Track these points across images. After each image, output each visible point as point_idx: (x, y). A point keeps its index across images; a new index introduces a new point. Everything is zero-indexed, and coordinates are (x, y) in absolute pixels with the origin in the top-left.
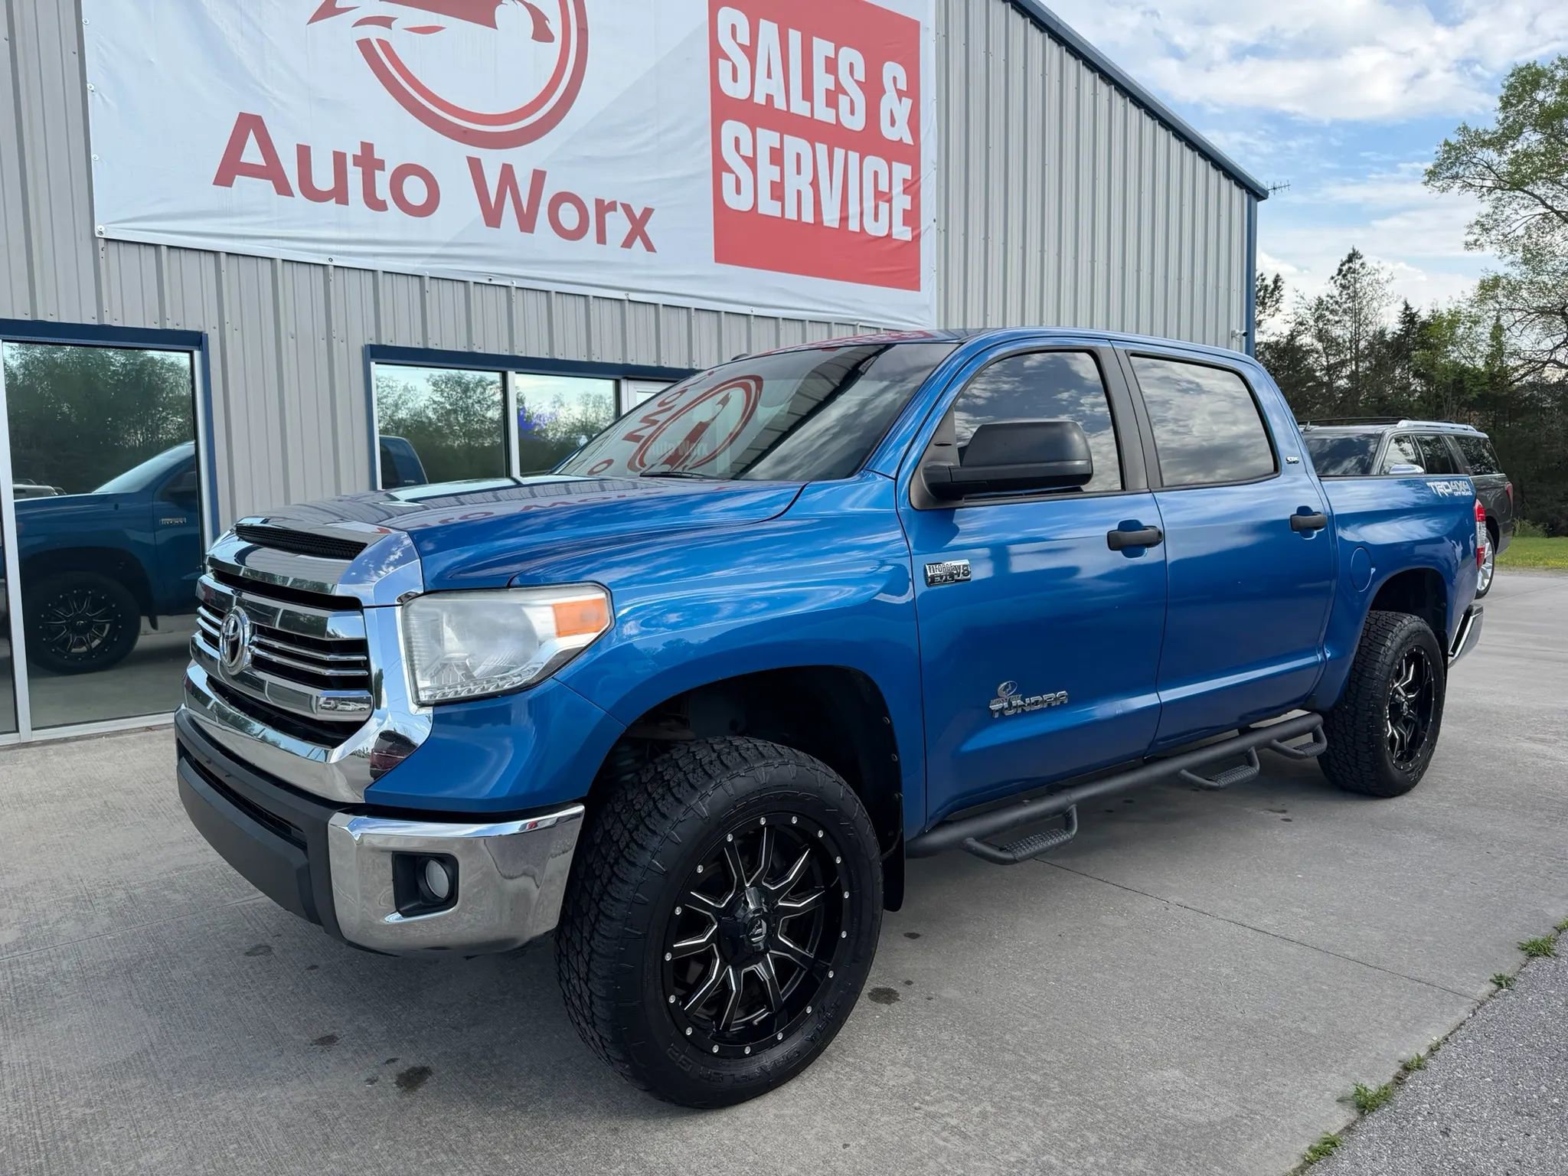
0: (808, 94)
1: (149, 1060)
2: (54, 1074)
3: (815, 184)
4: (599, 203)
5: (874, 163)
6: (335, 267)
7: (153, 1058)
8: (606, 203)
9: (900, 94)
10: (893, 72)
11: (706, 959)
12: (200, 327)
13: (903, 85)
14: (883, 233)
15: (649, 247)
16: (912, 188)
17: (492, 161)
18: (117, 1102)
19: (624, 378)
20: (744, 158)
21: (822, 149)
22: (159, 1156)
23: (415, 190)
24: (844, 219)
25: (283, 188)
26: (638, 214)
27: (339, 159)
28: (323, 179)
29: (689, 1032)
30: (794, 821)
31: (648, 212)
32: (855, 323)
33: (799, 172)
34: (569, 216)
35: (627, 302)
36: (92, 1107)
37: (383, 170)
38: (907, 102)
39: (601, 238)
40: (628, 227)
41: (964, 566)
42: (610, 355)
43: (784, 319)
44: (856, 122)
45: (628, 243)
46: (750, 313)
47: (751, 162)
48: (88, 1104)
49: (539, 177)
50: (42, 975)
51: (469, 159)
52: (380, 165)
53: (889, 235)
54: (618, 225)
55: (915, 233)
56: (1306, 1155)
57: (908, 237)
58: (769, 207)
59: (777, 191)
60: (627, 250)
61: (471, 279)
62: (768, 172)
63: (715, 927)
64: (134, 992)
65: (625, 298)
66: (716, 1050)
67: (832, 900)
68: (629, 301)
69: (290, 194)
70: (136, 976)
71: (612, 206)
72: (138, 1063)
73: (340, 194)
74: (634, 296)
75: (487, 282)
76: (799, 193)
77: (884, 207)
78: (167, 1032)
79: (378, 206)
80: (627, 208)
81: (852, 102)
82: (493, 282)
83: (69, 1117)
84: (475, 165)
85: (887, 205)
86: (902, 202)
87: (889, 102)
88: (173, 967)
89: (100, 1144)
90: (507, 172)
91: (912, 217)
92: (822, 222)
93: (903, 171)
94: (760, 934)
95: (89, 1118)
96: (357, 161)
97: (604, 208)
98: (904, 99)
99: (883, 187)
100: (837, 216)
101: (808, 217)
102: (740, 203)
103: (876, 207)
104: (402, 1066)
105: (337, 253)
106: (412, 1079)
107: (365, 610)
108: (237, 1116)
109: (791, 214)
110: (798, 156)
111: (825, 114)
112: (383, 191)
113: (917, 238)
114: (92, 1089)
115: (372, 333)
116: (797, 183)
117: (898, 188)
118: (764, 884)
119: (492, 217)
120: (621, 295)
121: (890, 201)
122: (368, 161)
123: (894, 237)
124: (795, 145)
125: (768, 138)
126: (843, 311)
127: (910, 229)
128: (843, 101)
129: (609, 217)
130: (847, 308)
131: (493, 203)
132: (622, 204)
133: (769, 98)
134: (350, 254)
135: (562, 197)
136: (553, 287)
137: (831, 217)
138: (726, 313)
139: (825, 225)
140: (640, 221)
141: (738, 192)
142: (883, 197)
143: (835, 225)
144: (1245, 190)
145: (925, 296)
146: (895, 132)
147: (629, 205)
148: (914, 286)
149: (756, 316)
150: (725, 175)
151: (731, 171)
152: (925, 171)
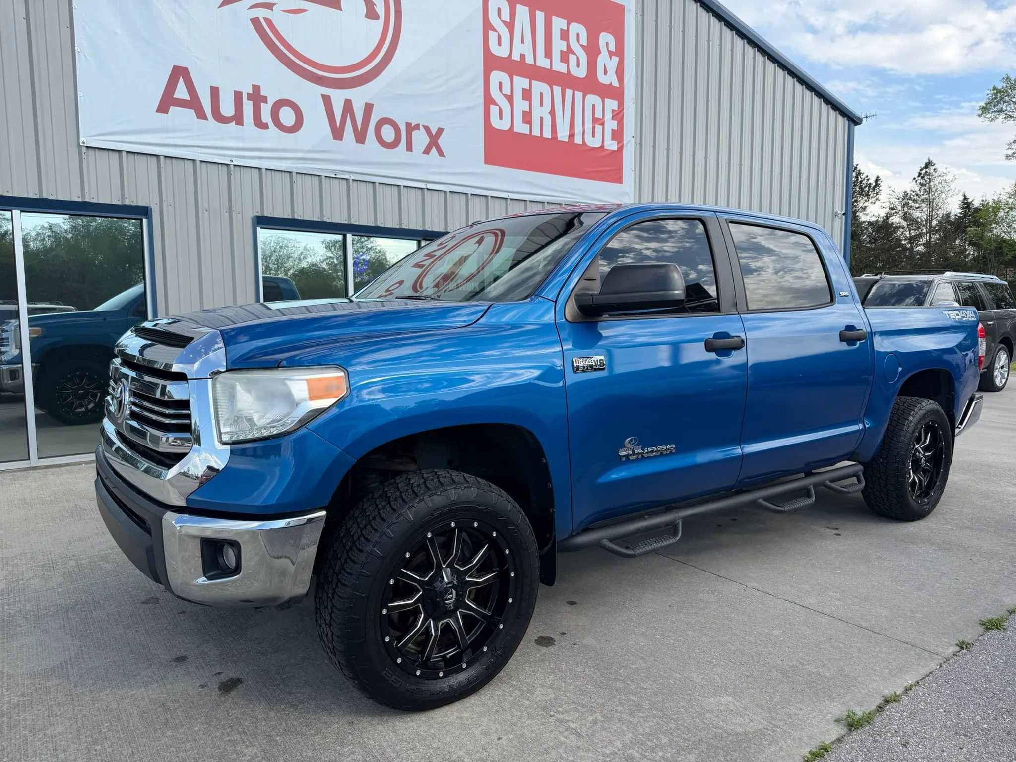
0: (548, 54)
1: (67, 668)
2: (6, 675)
3: (552, 113)
4: (408, 125)
5: (592, 99)
6: (235, 165)
7: (69, 666)
8: (413, 125)
9: (611, 54)
10: (606, 39)
11: (416, 613)
12: (147, 203)
13: (612, 48)
14: (598, 145)
15: (441, 154)
16: (618, 115)
17: (338, 97)
18: (41, 694)
19: (424, 239)
20: (505, 96)
21: (557, 90)
22: (60, 729)
23: (287, 116)
24: (572, 136)
25: (201, 115)
26: (434, 132)
27: (238, 96)
28: (227, 108)
29: (399, 661)
30: (476, 525)
31: (440, 131)
33: (541, 105)
34: (388, 133)
35: (426, 190)
36: (25, 696)
37: (267, 103)
38: (615, 59)
39: (409, 148)
40: (427, 140)
41: (600, 360)
42: (414, 224)
43: (530, 201)
44: (581, 72)
45: (427, 151)
46: (507, 197)
47: (510, 98)
48: (23, 695)
49: (369, 108)
50: (13, 612)
51: (323, 96)
52: (265, 100)
53: (602, 147)
54: (420, 139)
55: (621, 145)
56: (806, 756)
57: (615, 148)
58: (521, 128)
59: (527, 118)
60: (425, 155)
61: (323, 174)
62: (521, 105)
63: (421, 593)
64: (67, 625)
65: (424, 187)
66: (418, 673)
67: (503, 576)
68: (427, 189)
69: (206, 118)
70: (71, 615)
71: (417, 127)
72: (60, 670)
73: (238, 118)
74: (430, 186)
75: (334, 176)
76: (542, 118)
77: (599, 128)
78: (82, 651)
79: (264, 126)
80: (427, 129)
81: (578, 58)
82: (337, 176)
83: (9, 702)
84: (327, 100)
85: (601, 127)
86: (611, 125)
87: (603, 59)
88: (95, 610)
89: (25, 720)
90: (348, 104)
91: (618, 135)
92: (557, 138)
93: (612, 104)
94: (452, 598)
95: (21, 703)
96: (250, 97)
97: (411, 128)
98: (613, 56)
99: (599, 114)
100: (567, 134)
101: (547, 134)
102: (501, 125)
103: (594, 128)
104: (223, 678)
105: (236, 157)
106: (228, 686)
107: (189, 381)
108: (114, 705)
109: (536, 132)
110: (541, 94)
111: (560, 67)
112: (266, 117)
113: (620, 149)
114: (27, 685)
115: (259, 209)
116: (540, 112)
117: (608, 116)
118: (456, 566)
119: (338, 134)
120: (422, 185)
121: (603, 124)
122: (257, 97)
123: (605, 148)
124: (539, 87)
125: (521, 83)
126: (569, 197)
127: (616, 142)
128: (572, 59)
129: (415, 134)
130: (573, 194)
131: (338, 124)
132: (423, 125)
133: (522, 56)
134: (244, 157)
135: (384, 121)
136: (377, 180)
137: (563, 135)
138: (492, 197)
139: (559, 139)
140: (435, 137)
141: (501, 117)
142: (598, 121)
143: (566, 140)
144: (846, 118)
145: (626, 187)
146: (607, 79)
147: (428, 127)
148: (618, 180)
149: (511, 199)
150: (492, 107)
151: (496, 104)
152: (627, 104)
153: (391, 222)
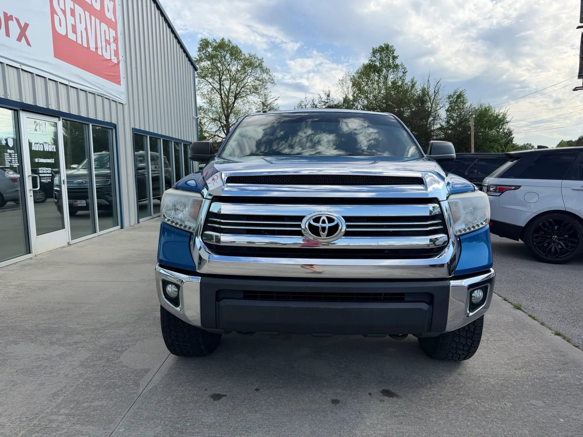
3: (86, 29)
4: (5, 14)
5: (104, 26)
8: (8, 15)
14: (109, 58)
15: (29, 44)
16: (116, 40)
19: (21, 110)
20: (61, 9)
21: (87, 14)
24: (97, 48)
26: (23, 25)
31: (26, 25)
32: (103, 96)
33: (81, 23)
35: (21, 70)
38: (112, 3)
39: (8, 34)
40: (18, 31)
42: (14, 97)
43: (80, 89)
44: (98, 6)
45: (19, 39)
46: (68, 84)
47: (64, 12)
53: (110, 60)
54: (14, 29)
55: (118, 60)
57: (116, 61)
58: (72, 36)
59: (74, 31)
60: (19, 42)
62: (71, 20)
65: (20, 67)
68: (22, 70)
71: (11, 18)
74: (24, 67)
76: (81, 31)
77: (108, 46)
80: (18, 21)
86: (113, 46)
87: (107, 1)
91: (116, 54)
93: (113, 33)
97: (8, 18)
98: (111, 1)
99: (108, 38)
100: (94, 46)
101: (85, 45)
102: (61, 31)
103: (106, 46)
109: (79, 42)
110: (80, 15)
113: (119, 62)
116: (80, 27)
117: (112, 40)
120: (18, 65)
121: (110, 44)
123: (112, 60)
124: (79, 10)
125: (69, 3)
126: (99, 90)
127: (116, 58)
129: (10, 22)
130: (100, 88)
132: (15, 17)
137: (92, 47)
138: (60, 83)
139: (91, 49)
140: (23, 29)
141: (60, 25)
142: (108, 42)
143: (94, 50)
144: (192, 66)
145: (122, 87)
146: (109, 15)
147: (18, 19)
148: (119, 83)
149: (70, 86)
150: (55, 15)
151: (57, 14)
152: (119, 34)
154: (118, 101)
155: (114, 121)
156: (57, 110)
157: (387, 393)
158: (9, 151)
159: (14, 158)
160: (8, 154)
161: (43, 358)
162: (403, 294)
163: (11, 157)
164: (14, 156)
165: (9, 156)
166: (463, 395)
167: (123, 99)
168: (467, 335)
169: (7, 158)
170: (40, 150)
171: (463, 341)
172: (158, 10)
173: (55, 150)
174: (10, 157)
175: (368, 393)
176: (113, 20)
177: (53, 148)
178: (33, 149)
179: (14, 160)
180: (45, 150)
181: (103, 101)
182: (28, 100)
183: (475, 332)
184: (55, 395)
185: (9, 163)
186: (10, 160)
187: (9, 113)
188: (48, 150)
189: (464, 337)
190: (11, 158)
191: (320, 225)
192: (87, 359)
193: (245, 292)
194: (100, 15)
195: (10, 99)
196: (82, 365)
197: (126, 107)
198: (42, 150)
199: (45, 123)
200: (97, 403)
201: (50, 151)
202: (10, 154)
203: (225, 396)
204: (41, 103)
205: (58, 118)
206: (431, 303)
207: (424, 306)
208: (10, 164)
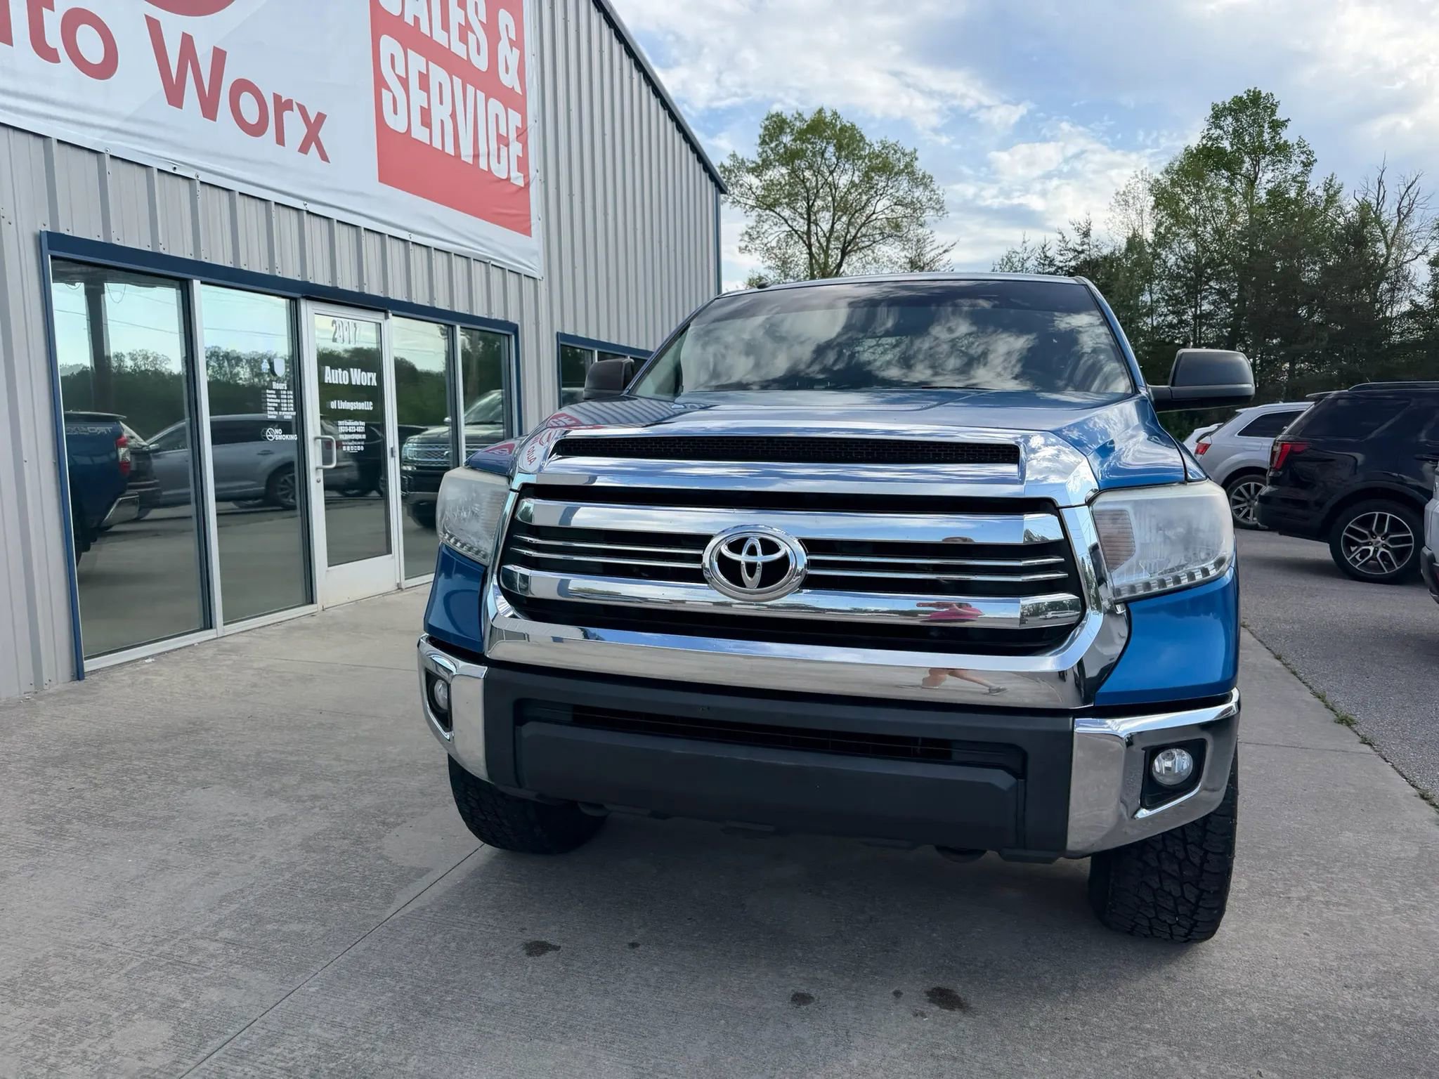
0: (446, 26)
3: (453, 116)
4: (277, 98)
5: (495, 106)
8: (283, 101)
9: (512, 44)
10: (504, 18)
13: (513, 37)
14: (504, 177)
15: (324, 157)
16: (522, 134)
17: (172, 26)
19: (303, 297)
20: (399, 77)
21: (457, 82)
23: (90, 45)
24: (476, 156)
26: (312, 118)
31: (321, 118)
32: (488, 261)
33: (441, 103)
34: (250, 110)
35: (305, 213)
37: (53, 9)
38: (516, 52)
39: (280, 140)
40: (304, 131)
42: (291, 272)
43: (433, 248)
44: (481, 63)
45: (304, 149)
46: (408, 239)
47: (404, 82)
49: (219, 57)
51: (148, 19)
53: (508, 179)
54: (295, 127)
55: (526, 180)
57: (521, 183)
58: (420, 133)
59: (426, 121)
60: (304, 156)
61: (156, 165)
62: (419, 98)
65: (304, 208)
68: (308, 212)
71: (288, 105)
74: (311, 208)
75: (171, 171)
76: (442, 122)
77: (504, 150)
79: (50, 55)
80: (302, 110)
81: (478, 41)
82: (177, 172)
84: (154, 28)
85: (506, 149)
86: (516, 148)
87: (504, 49)
90: (187, 41)
91: (523, 164)
92: (460, 157)
93: (515, 118)
97: (283, 106)
98: (514, 48)
99: (503, 131)
100: (471, 152)
101: (450, 150)
102: (397, 123)
103: (499, 149)
109: (437, 144)
110: (440, 85)
111: (458, 48)
112: (54, 38)
113: (527, 185)
115: (48, 217)
116: (440, 113)
117: (513, 135)
119: (175, 95)
120: (300, 204)
121: (507, 145)
123: (512, 181)
124: (438, 74)
125: (417, 62)
126: (480, 248)
127: (522, 175)
128: (471, 37)
129: (287, 114)
130: (482, 245)
131: (174, 76)
132: (298, 104)
133: (416, 19)
134: (17, 110)
135: (242, 86)
136: (238, 187)
137: (467, 155)
138: (389, 236)
139: (463, 159)
140: (314, 126)
141: (395, 112)
142: (503, 140)
143: (470, 161)
144: (714, 184)
145: (535, 241)
146: (509, 79)
147: (304, 107)
148: (527, 231)
149: (413, 243)
150: (384, 91)
151: (389, 89)
152: (530, 122)
153: (256, 264)
154: (523, 273)
155: (513, 318)
156: (382, 295)
157: (944, 998)
158: (276, 385)
159: (285, 401)
160: (274, 392)
161: (239, 821)
162: (946, 743)
163: (281, 399)
164: (285, 397)
165: (275, 396)
166: (1149, 1032)
167: (536, 267)
168: (1182, 873)
169: (271, 401)
170: (341, 383)
171: (1170, 886)
172: (630, 57)
173: (374, 383)
174: (278, 398)
175: (891, 991)
176: (518, 90)
177: (371, 379)
178: (326, 381)
179: (285, 405)
180: (354, 383)
181: (488, 274)
182: (321, 278)
183: (1206, 866)
184: (227, 898)
185: (276, 410)
186: (276, 405)
187: (277, 307)
188: (359, 383)
189: (1174, 877)
190: (279, 401)
191: (743, 558)
192: (318, 834)
193: (577, 708)
194: (488, 83)
195: (280, 275)
196: (306, 846)
197: (543, 286)
198: (347, 383)
199: (355, 324)
200: (295, 927)
201: (364, 384)
202: (278, 392)
203: (556, 948)
204: (347, 283)
205: (383, 314)
206: (1020, 773)
207: (1001, 780)
208: (276, 413)
